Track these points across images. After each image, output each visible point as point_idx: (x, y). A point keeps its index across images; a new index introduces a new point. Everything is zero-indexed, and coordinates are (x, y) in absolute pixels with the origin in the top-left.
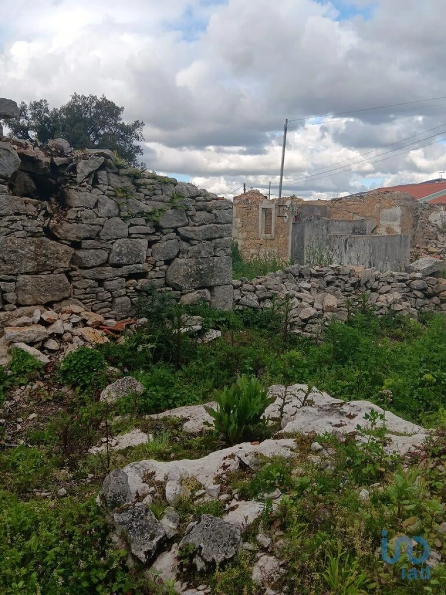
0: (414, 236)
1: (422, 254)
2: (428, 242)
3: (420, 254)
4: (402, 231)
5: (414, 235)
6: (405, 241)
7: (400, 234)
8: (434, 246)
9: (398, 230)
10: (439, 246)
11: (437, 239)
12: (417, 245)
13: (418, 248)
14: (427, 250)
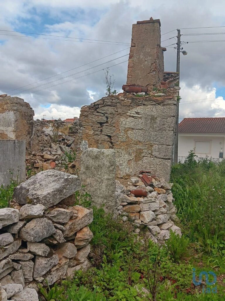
0: (29, 144)
1: (39, 161)
2: (43, 150)
3: (36, 162)
4: (17, 137)
5: (30, 142)
6: (20, 147)
7: (14, 139)
8: (49, 153)
9: (12, 136)
10: (54, 153)
11: (50, 147)
12: (33, 153)
13: (34, 155)
14: (42, 157)
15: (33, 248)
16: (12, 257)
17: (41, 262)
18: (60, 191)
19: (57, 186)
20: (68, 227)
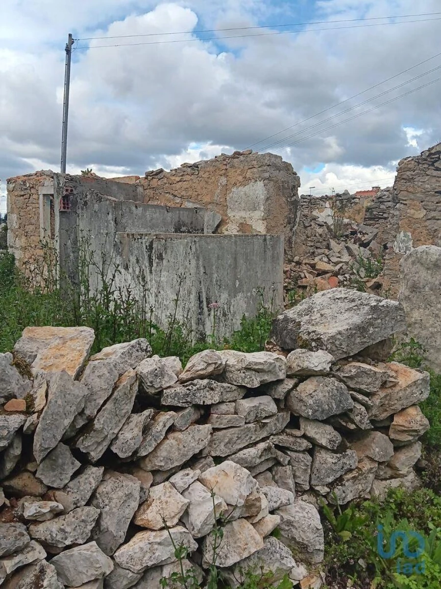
0: (290, 241)
1: (307, 275)
2: (313, 253)
3: (303, 276)
4: (268, 230)
5: (290, 238)
6: (274, 247)
7: (264, 233)
8: (326, 259)
9: (260, 228)
10: (334, 259)
11: (328, 247)
12: (296, 259)
13: (298, 263)
14: (313, 266)
15: (312, 430)
16: (275, 439)
17: (327, 459)
18: (361, 329)
19: (356, 319)
20: (377, 401)
